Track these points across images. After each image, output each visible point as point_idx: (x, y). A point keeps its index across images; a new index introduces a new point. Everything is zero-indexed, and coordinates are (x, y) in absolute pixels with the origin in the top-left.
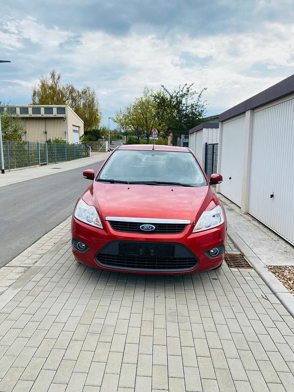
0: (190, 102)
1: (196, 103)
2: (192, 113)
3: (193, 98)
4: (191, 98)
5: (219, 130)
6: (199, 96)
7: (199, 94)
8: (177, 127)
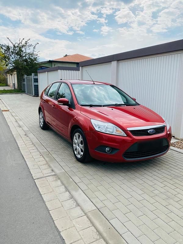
0: (28, 51)
1: (32, 52)
2: (30, 58)
3: (30, 49)
4: (28, 49)
5: (80, 72)
6: (34, 48)
7: (33, 47)
8: (22, 68)
